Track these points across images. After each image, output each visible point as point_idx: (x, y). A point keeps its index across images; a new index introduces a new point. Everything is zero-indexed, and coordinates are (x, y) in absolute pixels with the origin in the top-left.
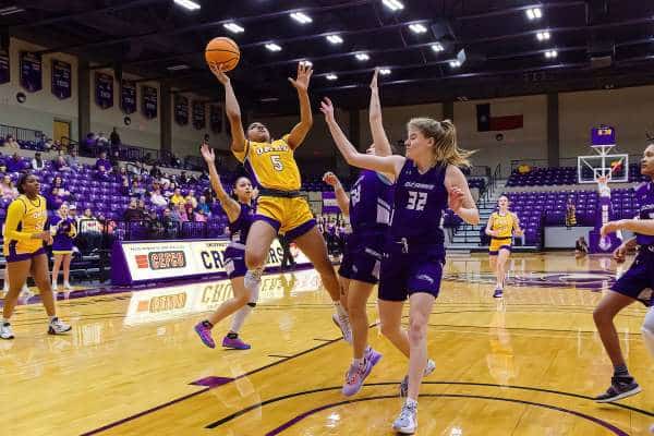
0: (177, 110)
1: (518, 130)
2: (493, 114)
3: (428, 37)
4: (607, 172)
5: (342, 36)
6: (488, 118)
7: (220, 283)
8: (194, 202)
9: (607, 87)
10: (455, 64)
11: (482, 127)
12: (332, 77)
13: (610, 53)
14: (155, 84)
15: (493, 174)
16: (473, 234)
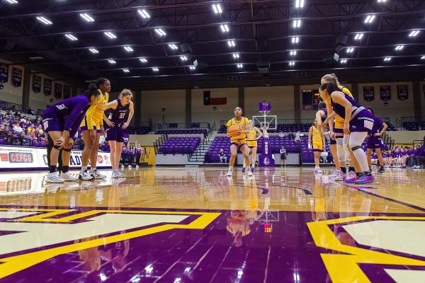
0: (34, 84)
1: (225, 105)
2: (212, 96)
3: (179, 52)
4: (267, 125)
5: (133, 47)
6: (209, 99)
9: (267, 85)
10: (192, 68)
11: (206, 103)
12: (126, 70)
13: (267, 67)
14: (22, 68)
15: (211, 127)
16: (200, 157)
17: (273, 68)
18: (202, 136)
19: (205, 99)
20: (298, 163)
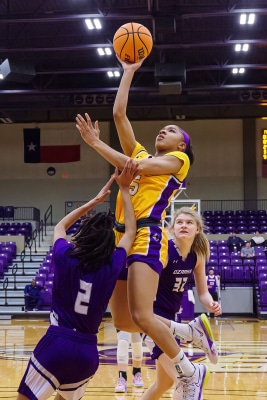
1: (76, 163)
2: (44, 142)
6: (38, 147)
9: (178, 117)
11: (31, 157)
13: (179, 78)
15: (42, 217)
17: (193, 80)
18: (19, 240)
19: (26, 148)
20: (249, 309)
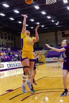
2: (65, 34)
3: (51, 19)
7: (11, 70)
8: (5, 54)
10: (57, 24)
11: (63, 36)
